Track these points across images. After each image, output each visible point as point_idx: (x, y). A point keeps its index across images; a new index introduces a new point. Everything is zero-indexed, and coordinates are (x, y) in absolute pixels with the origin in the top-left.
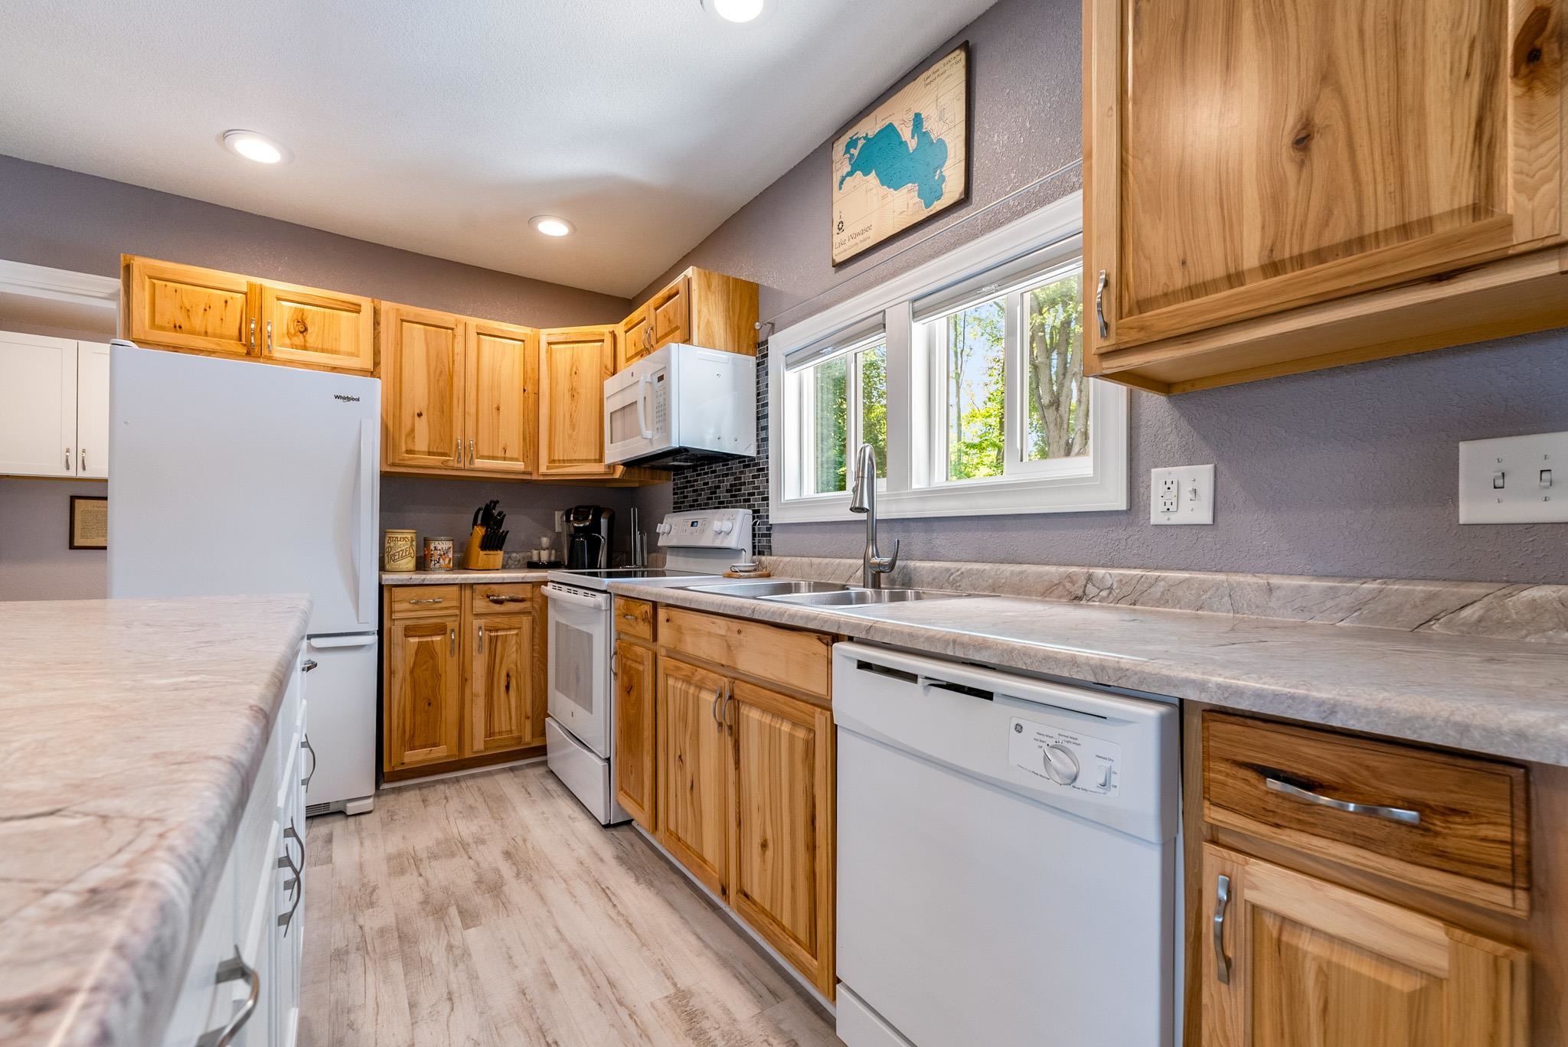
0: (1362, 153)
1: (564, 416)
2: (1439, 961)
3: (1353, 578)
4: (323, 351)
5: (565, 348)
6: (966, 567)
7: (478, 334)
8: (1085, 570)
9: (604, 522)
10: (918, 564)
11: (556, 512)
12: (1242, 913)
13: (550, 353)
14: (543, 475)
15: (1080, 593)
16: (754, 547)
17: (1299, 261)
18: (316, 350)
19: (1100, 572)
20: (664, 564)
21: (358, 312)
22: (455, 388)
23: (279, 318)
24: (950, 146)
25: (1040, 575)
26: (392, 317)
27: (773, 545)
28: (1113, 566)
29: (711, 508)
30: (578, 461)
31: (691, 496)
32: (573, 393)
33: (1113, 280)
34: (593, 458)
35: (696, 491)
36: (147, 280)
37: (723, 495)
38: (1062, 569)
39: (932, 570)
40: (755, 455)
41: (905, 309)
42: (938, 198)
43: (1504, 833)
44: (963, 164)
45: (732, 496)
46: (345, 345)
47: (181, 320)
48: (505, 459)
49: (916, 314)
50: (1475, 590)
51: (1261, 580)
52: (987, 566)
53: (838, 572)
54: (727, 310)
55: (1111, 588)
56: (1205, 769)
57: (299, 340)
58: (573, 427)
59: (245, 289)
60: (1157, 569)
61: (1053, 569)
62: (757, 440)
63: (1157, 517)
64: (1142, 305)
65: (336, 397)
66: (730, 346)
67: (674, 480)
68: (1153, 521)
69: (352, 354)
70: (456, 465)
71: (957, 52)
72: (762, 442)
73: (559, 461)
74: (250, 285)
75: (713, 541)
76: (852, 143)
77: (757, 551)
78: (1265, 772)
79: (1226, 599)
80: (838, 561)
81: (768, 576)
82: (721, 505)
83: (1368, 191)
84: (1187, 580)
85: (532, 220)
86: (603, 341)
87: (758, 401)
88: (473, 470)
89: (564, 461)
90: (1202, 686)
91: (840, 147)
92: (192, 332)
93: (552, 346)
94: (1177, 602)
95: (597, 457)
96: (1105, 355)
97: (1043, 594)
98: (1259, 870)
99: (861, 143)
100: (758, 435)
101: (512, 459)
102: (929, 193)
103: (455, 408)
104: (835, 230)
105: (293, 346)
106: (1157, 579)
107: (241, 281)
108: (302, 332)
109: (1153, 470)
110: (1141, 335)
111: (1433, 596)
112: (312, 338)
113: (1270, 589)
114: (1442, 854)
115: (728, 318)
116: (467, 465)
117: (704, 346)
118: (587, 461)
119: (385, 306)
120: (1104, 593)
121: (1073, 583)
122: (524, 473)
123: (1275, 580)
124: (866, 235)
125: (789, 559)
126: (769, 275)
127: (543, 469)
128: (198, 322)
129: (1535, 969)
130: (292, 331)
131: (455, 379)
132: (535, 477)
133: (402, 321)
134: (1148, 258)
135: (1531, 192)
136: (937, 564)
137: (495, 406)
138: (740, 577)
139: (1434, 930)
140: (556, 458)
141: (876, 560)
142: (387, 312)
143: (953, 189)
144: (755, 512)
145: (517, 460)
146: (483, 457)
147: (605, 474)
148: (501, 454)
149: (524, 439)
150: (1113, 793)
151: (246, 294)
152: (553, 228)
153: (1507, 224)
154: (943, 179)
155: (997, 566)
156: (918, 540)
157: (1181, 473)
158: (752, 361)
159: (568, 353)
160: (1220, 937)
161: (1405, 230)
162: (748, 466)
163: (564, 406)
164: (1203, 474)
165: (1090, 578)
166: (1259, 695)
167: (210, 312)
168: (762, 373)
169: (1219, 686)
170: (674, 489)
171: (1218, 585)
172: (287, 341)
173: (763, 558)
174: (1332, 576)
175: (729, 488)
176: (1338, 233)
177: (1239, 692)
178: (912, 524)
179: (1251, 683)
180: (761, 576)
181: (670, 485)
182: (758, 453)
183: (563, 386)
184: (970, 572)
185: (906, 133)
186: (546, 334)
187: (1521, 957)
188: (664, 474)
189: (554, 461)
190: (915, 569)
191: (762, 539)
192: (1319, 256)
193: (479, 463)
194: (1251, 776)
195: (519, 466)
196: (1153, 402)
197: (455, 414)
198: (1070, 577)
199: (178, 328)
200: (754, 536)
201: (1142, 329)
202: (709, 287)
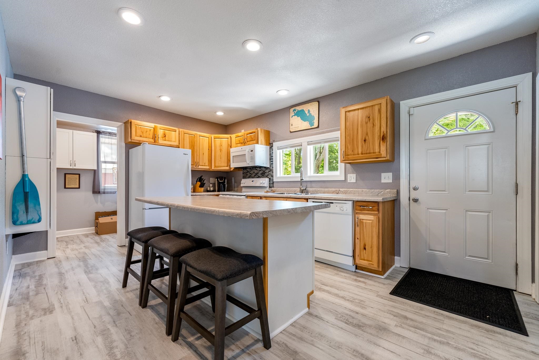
0: (370, 144)
1: (218, 156)
2: (373, 219)
3: (371, 189)
4: (169, 141)
5: (219, 140)
6: (319, 189)
7: (199, 136)
8: (339, 189)
9: (226, 181)
10: (310, 189)
11: (211, 178)
12: (359, 220)
13: (215, 141)
14: (213, 170)
15: (338, 192)
16: (269, 186)
17: (365, 154)
18: (167, 141)
19: (341, 189)
20: (242, 191)
21: (176, 132)
22: (195, 149)
23: (160, 133)
24: (315, 117)
25: (332, 190)
26: (182, 133)
27: (274, 186)
28: (342, 188)
29: (256, 178)
30: (222, 166)
31: (249, 175)
32: (221, 150)
33: (344, 151)
34: (226, 166)
35: (251, 174)
36: (135, 125)
37: (259, 175)
38: (335, 189)
39: (312, 190)
40: (269, 167)
41: (306, 143)
42: (313, 126)
43: (377, 207)
44: (318, 121)
45: (262, 175)
46: (173, 139)
47: (141, 135)
48: (205, 166)
49: (308, 144)
50: (382, 190)
51: (361, 190)
52: (323, 189)
53: (292, 191)
54: (265, 137)
55: (342, 192)
56: (356, 207)
57: (164, 139)
58: (221, 158)
59: (154, 127)
60: (349, 189)
61: (334, 189)
62: (270, 164)
63: (349, 181)
64: (348, 155)
65: (184, 154)
66: (265, 145)
67: (243, 171)
68: (348, 182)
69: (174, 142)
70: (195, 167)
71: (317, 102)
72: (271, 164)
73: (217, 166)
74: (155, 126)
75: (260, 185)
76: (294, 110)
77: (270, 187)
78: (361, 206)
79: (358, 193)
80: (292, 189)
81: (274, 192)
82: (259, 177)
83: (371, 148)
84: (353, 190)
85: (215, 112)
86: (228, 138)
87: (270, 155)
88: (198, 168)
89: (218, 166)
90: (355, 199)
91: (292, 110)
92: (143, 137)
93: (215, 139)
94: (351, 193)
95: (227, 166)
96: (343, 161)
97: (332, 193)
98: (361, 215)
99: (297, 111)
100: (270, 163)
101: (206, 166)
102: (312, 124)
103: (195, 154)
104: (291, 125)
105: (163, 140)
106: (349, 190)
107: (153, 125)
108: (165, 137)
109: (348, 175)
110: (348, 159)
111: (379, 191)
112: (167, 138)
113: (363, 191)
114: (373, 210)
115: (265, 138)
116: (197, 168)
117: (261, 145)
118: (224, 166)
119: (181, 130)
120: (341, 192)
121: (337, 191)
122: (209, 169)
123: (363, 190)
124: (298, 128)
125: (279, 188)
126: (273, 130)
127: (213, 168)
128: (145, 135)
129: (379, 218)
130: (163, 136)
131: (195, 147)
132: (211, 170)
133: (184, 133)
134: (349, 149)
135: (383, 152)
136: (313, 189)
137: (203, 153)
138: (269, 192)
139: (373, 216)
140: (216, 165)
141: (302, 188)
142: (181, 131)
143: (316, 125)
144: (269, 179)
145: (207, 166)
146: (200, 165)
147: (229, 170)
148: (204, 165)
149: (209, 161)
150: (347, 211)
151: (154, 128)
152: (220, 114)
153: (381, 154)
154: (314, 123)
155: (324, 189)
156: (309, 185)
157: (352, 175)
158: (269, 147)
159: (219, 141)
160: (357, 223)
161: (374, 153)
162: (267, 169)
163: (218, 153)
164: (354, 176)
165: (339, 190)
166: (360, 199)
167: (147, 132)
168: (271, 151)
169: (357, 199)
170: (243, 173)
171: (357, 191)
172: (162, 139)
173: (272, 188)
174: (369, 189)
175: (261, 173)
176: (368, 152)
177: (359, 199)
178: (308, 182)
179: (359, 198)
180: (273, 192)
181: (242, 172)
182: (270, 166)
183: (218, 149)
184: (320, 190)
185: (307, 112)
186: (213, 136)
187: (378, 217)
188: (241, 169)
189: (216, 166)
190: (309, 190)
191: (272, 185)
192: (367, 154)
193: (200, 167)
194: (360, 207)
195: (208, 167)
196: (348, 165)
197: (195, 155)
198: (337, 190)
199: (141, 136)
200: (269, 184)
201: (348, 158)
202: (262, 132)
